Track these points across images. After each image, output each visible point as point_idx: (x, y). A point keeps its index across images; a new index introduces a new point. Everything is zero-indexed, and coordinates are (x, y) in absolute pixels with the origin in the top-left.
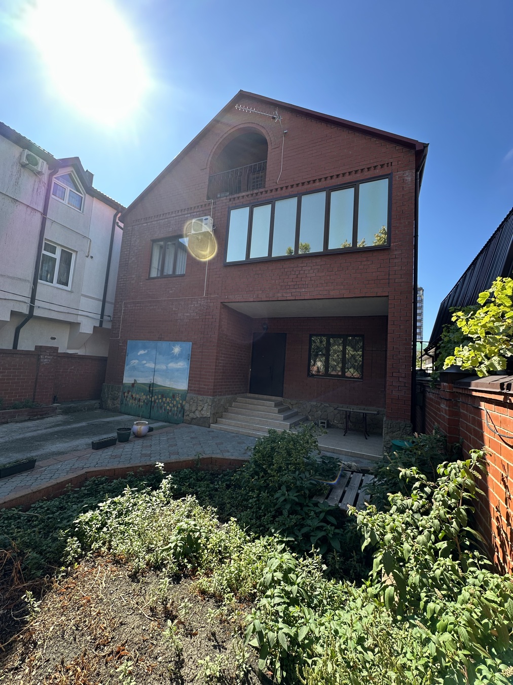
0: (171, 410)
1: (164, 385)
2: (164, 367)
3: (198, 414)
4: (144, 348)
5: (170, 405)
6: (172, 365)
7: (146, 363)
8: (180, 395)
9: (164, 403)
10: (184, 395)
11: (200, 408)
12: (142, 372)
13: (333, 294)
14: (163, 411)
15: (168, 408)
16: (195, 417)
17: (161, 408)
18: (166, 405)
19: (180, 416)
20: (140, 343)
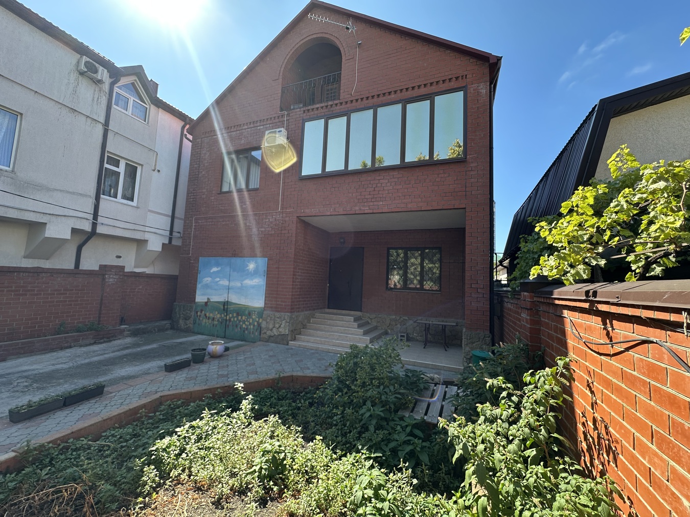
0: (247, 329)
1: (239, 303)
2: (239, 284)
3: (275, 332)
4: (217, 265)
5: (246, 323)
6: (248, 282)
7: (220, 281)
8: (256, 313)
9: (240, 321)
10: (260, 313)
11: (277, 326)
12: (215, 290)
13: (412, 206)
14: (239, 330)
15: (244, 326)
16: (272, 334)
17: (237, 326)
18: (241, 323)
19: (256, 334)
20: (213, 260)
